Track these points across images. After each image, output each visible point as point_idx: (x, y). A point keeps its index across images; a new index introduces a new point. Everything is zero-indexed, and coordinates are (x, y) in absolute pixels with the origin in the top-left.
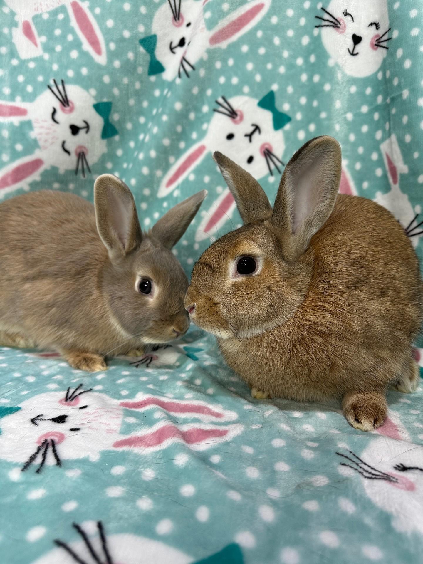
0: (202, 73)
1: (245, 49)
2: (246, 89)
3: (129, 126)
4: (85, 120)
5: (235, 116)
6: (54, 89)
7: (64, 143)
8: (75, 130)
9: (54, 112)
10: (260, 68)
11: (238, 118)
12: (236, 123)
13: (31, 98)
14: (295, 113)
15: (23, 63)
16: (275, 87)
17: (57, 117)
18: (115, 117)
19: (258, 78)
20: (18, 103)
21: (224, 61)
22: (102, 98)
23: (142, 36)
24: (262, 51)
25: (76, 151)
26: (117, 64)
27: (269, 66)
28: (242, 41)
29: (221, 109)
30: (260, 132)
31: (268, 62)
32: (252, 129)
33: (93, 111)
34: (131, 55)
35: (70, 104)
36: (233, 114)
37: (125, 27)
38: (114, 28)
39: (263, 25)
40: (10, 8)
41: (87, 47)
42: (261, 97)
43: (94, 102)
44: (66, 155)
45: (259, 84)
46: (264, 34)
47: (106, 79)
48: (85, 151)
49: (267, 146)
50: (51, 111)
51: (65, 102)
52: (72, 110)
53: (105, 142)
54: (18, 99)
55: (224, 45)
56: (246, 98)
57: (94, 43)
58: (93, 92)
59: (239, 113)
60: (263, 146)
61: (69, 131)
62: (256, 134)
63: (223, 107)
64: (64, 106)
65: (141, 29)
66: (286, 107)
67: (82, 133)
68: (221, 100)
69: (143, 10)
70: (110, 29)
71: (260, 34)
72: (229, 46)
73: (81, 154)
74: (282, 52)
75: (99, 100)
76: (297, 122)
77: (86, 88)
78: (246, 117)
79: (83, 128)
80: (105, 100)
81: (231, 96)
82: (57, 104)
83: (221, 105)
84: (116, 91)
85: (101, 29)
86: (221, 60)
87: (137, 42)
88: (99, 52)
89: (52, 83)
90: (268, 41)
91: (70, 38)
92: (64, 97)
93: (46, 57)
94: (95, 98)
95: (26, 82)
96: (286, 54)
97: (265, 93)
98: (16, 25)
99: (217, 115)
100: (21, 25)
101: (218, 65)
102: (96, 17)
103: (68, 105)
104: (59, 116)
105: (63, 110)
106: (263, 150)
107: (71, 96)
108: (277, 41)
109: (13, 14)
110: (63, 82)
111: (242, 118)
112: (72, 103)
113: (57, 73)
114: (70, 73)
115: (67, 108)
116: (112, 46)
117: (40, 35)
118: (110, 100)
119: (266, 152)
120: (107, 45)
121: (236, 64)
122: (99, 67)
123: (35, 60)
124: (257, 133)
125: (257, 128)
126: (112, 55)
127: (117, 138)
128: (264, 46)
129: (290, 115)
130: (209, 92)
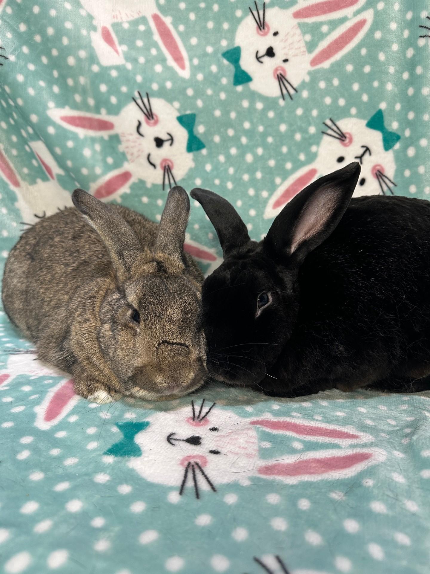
0: (305, 94)
1: (350, 68)
2: (353, 111)
3: (217, 139)
4: (169, 132)
5: (344, 139)
6: (139, 102)
7: (149, 156)
8: (159, 142)
9: (140, 124)
10: (366, 88)
11: (347, 141)
12: (345, 145)
13: (115, 110)
14: (403, 130)
15: (105, 70)
16: (383, 106)
17: (142, 130)
18: (201, 129)
19: (365, 98)
20: (104, 116)
21: (329, 81)
22: (185, 110)
23: (225, 50)
24: (367, 69)
25: (161, 164)
26: (200, 77)
27: (376, 84)
28: (346, 59)
29: (330, 132)
30: (370, 154)
31: (374, 80)
32: (362, 150)
33: (177, 123)
34: (214, 68)
35: (154, 117)
36: (342, 137)
37: (208, 43)
38: (198, 45)
39: (368, 42)
40: (87, 11)
41: (171, 62)
42: (369, 118)
43: (177, 114)
44: (151, 167)
45: (366, 103)
46: (369, 51)
47: (190, 92)
48: (170, 164)
49: (378, 168)
50: (136, 124)
51: (150, 115)
52: (156, 122)
53: (190, 156)
54: (103, 111)
55: (326, 65)
56: (354, 120)
57: (179, 59)
58: (177, 105)
59: (347, 136)
60: (374, 168)
61: (154, 144)
62: (367, 156)
63: (332, 130)
64: (149, 119)
65: (224, 43)
66: (395, 126)
67: (166, 145)
68: (329, 123)
69: (226, 26)
70: (193, 46)
71: (364, 51)
72: (332, 66)
73: (167, 167)
74: (388, 68)
75: (183, 113)
76: (406, 139)
77: (170, 101)
78: (355, 139)
79: (168, 140)
80: (188, 112)
81: (339, 118)
82: (142, 118)
83: (330, 128)
84: (200, 103)
85: (185, 46)
86: (324, 80)
87: (220, 55)
88: (183, 67)
89: (136, 95)
90: (372, 59)
91: (154, 52)
92: (149, 110)
93: (129, 66)
94: (179, 110)
95: (110, 92)
96: (392, 70)
97: (373, 112)
98: (95, 29)
99: (326, 138)
100: (100, 30)
101: (322, 85)
102: (180, 34)
103: (153, 118)
104: (145, 128)
105: (148, 123)
106: (375, 172)
107: (156, 110)
108: (382, 57)
109: (91, 17)
110: (147, 95)
111: (351, 141)
112: (156, 116)
113: (140, 86)
114: (155, 87)
115: (152, 121)
116: (196, 61)
117: (121, 43)
118: (193, 112)
119: (378, 173)
120: (191, 60)
121: (341, 85)
122: (183, 80)
123: (117, 68)
124: (367, 153)
125: (367, 150)
126: (195, 69)
127: (204, 152)
128: (369, 63)
129: (399, 133)
130: (315, 113)
